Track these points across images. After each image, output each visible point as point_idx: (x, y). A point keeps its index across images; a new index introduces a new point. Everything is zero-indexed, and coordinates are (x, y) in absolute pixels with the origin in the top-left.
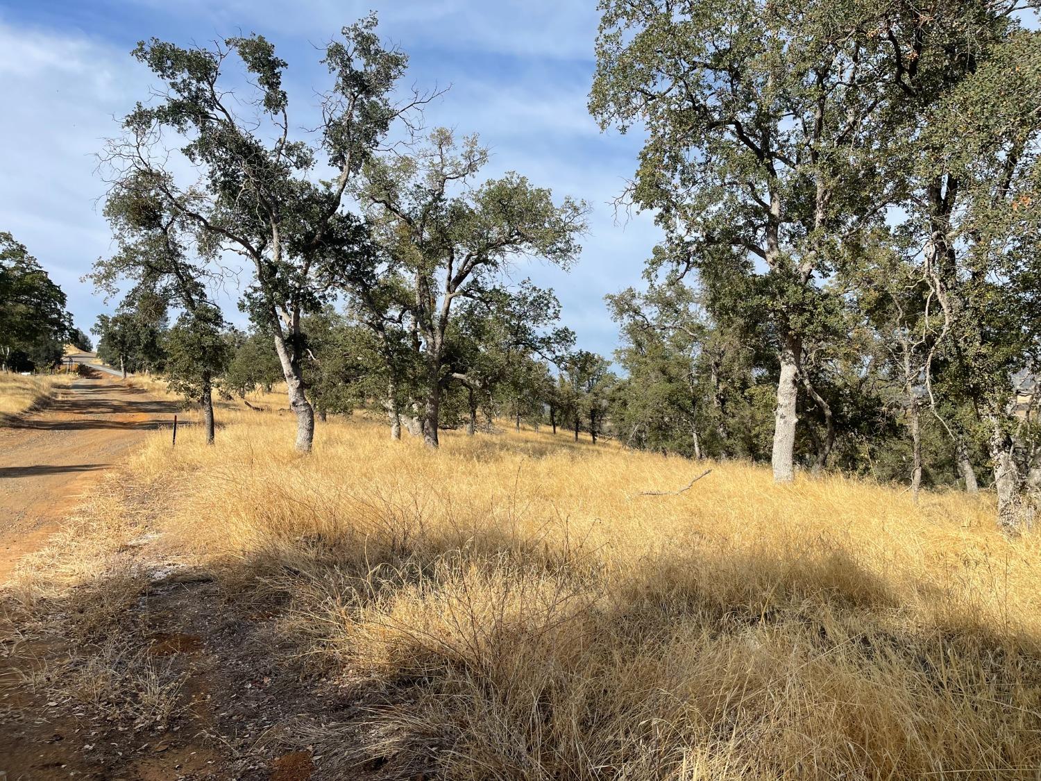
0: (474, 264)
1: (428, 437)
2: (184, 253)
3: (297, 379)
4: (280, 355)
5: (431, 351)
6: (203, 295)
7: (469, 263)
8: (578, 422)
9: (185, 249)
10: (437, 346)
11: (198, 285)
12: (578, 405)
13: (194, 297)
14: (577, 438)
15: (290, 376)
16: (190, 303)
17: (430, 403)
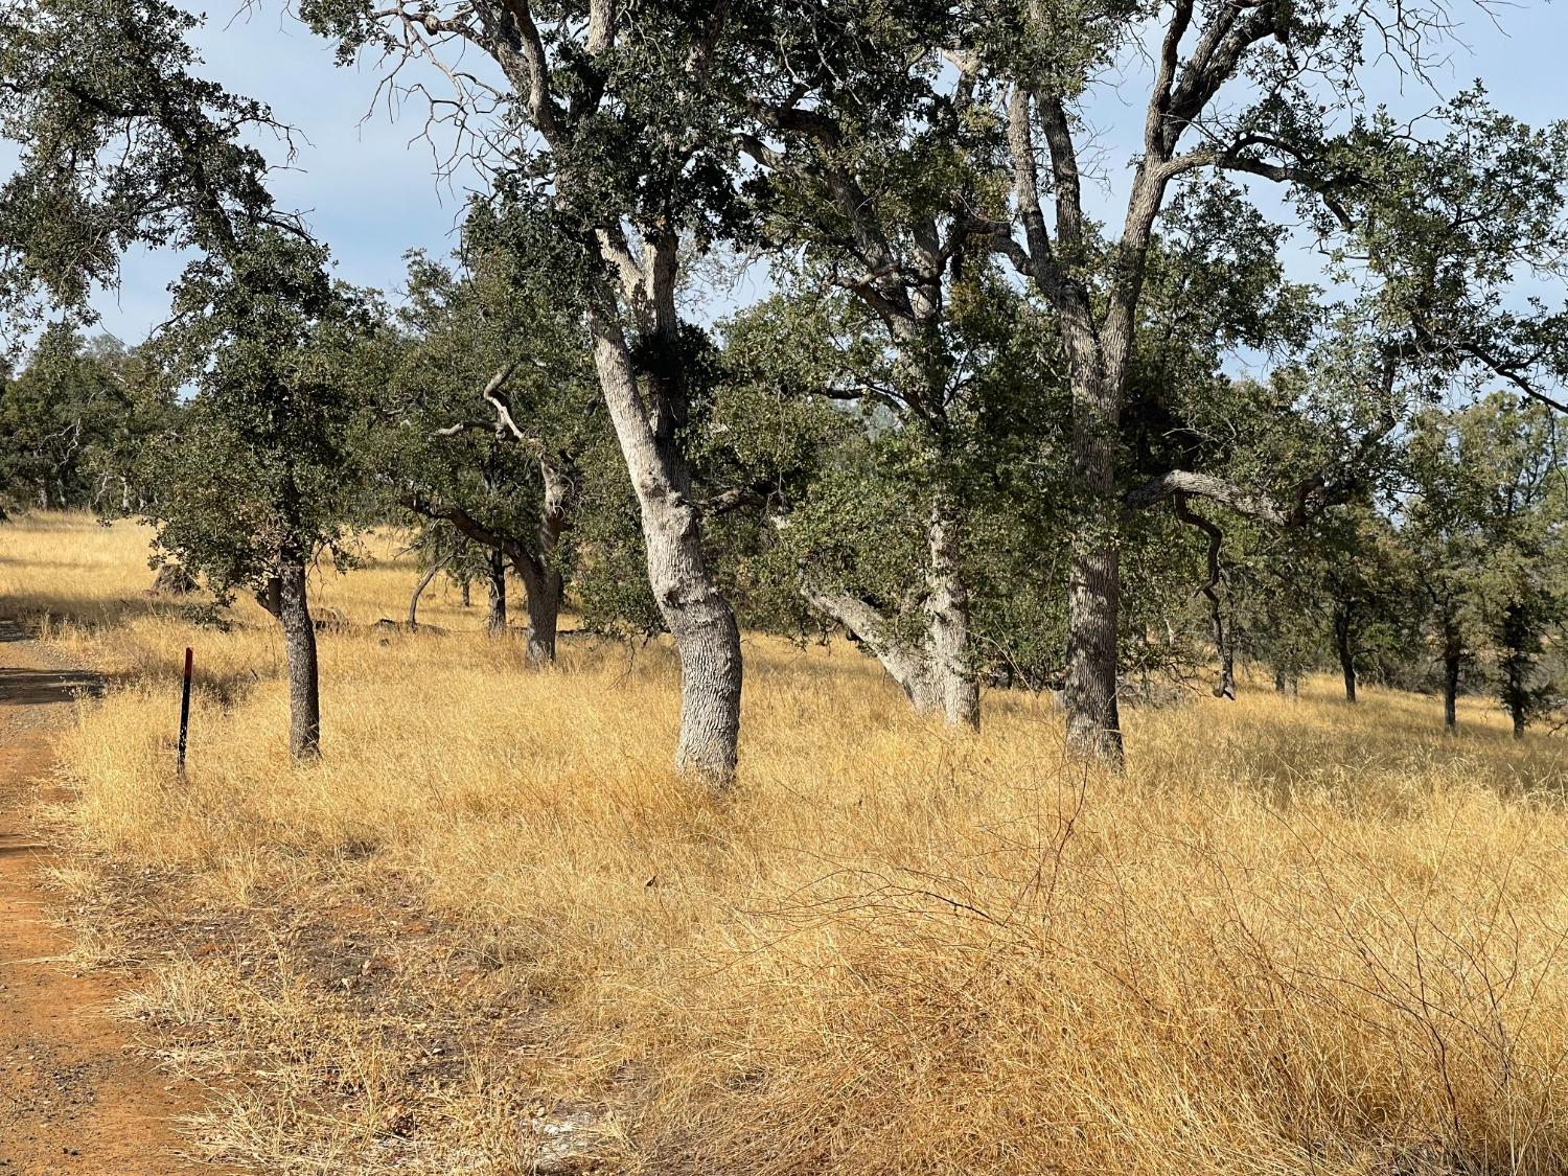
0: (1244, 40)
1: (1084, 721)
2: (188, 36)
3: (679, 503)
4: (614, 411)
5: (1090, 386)
6: (256, 196)
7: (1230, 40)
8: (1454, 656)
9: (190, 21)
10: (1113, 367)
11: (237, 156)
12: (1462, 589)
13: (228, 203)
14: (1451, 719)
15: (656, 493)
16: (212, 227)
17: (1091, 588)
